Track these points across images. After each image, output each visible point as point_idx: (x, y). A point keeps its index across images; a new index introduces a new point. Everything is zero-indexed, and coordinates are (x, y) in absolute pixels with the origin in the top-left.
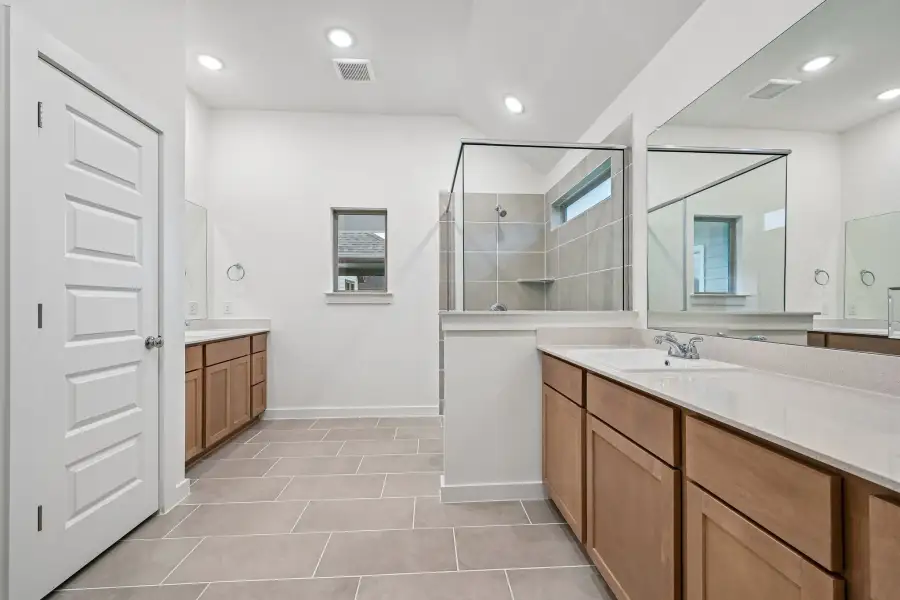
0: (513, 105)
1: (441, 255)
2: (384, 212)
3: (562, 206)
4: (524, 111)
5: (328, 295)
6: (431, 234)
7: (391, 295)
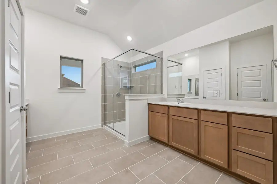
0: (129, 38)
1: (102, 77)
2: (82, 61)
3: (135, 67)
4: (131, 41)
5: (59, 89)
6: (98, 70)
7: (85, 89)
